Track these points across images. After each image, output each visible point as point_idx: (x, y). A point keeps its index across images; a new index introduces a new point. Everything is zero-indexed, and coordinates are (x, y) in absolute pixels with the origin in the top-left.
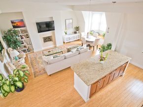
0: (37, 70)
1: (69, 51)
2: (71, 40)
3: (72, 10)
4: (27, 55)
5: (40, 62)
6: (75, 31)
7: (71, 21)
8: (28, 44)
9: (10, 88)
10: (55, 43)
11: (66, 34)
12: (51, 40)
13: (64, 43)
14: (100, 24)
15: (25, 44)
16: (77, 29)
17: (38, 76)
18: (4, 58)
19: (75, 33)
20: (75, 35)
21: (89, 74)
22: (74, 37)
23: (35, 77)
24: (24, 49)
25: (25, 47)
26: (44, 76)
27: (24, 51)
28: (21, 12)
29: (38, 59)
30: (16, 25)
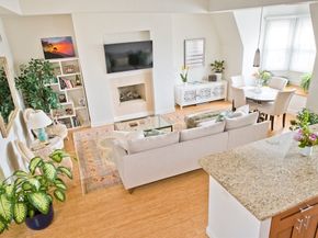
0: (94, 175)
1: (191, 124)
2: (198, 101)
3: (206, 12)
4: (70, 134)
5: (105, 155)
6: (211, 73)
7: (201, 43)
8: (76, 105)
9: (13, 208)
10: (151, 106)
11: (185, 80)
12: (139, 97)
13: (178, 106)
14: (291, 51)
15: (69, 102)
16: (219, 67)
17: (95, 189)
18: (12, 129)
19: (213, 79)
20: (212, 85)
21: (262, 184)
22: (208, 91)
23: (87, 192)
24: (65, 116)
25: (68, 111)
26: (115, 192)
27: (66, 121)
28: (70, 15)
29: (99, 146)
30: (51, 50)
